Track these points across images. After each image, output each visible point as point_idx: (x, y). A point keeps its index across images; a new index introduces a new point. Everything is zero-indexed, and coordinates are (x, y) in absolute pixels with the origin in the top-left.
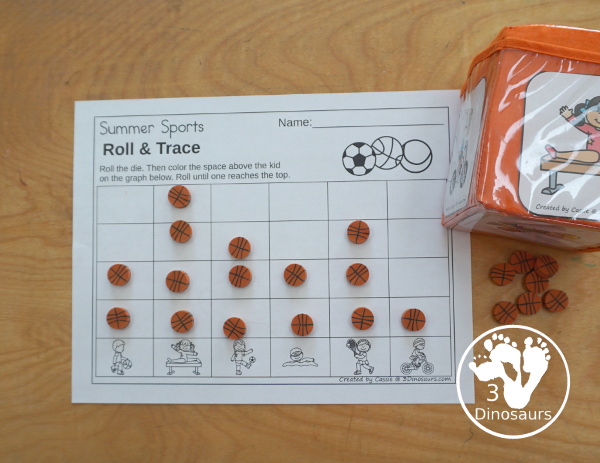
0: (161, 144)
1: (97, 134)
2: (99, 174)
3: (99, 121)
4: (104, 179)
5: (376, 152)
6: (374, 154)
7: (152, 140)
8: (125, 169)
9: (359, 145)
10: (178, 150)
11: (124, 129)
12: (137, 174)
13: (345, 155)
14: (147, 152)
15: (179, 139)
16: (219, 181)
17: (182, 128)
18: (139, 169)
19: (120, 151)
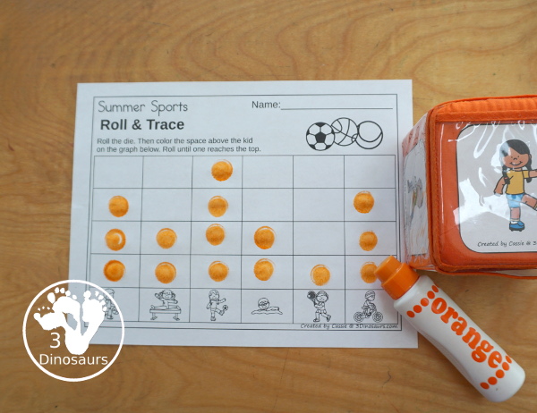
0: (151, 121)
1: (96, 111)
2: (96, 146)
3: (97, 100)
4: (100, 150)
5: (335, 131)
6: (333, 132)
7: (143, 117)
8: (119, 142)
9: (320, 125)
10: (165, 126)
11: (119, 108)
12: (129, 146)
13: (308, 133)
14: (138, 128)
15: (166, 117)
16: (199, 153)
17: (169, 108)
18: (131, 142)
19: (115, 126)
